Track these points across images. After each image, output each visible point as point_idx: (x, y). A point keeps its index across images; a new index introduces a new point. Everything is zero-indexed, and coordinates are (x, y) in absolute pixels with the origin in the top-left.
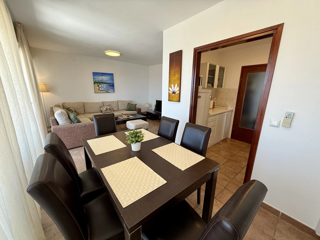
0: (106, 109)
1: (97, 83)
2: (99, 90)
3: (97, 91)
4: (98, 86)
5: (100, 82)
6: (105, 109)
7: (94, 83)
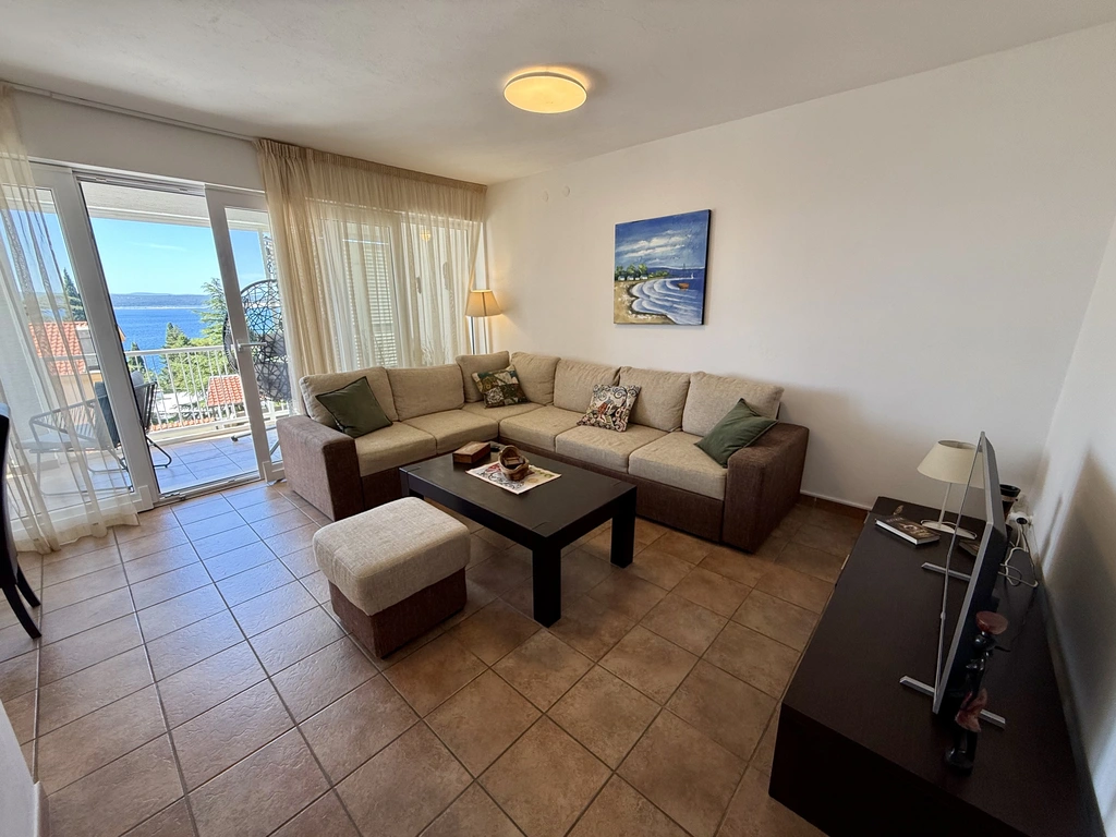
0: (604, 406)
1: (626, 275)
2: (630, 308)
3: (623, 313)
4: (628, 291)
5: (636, 268)
6: (599, 403)
7: (616, 279)
